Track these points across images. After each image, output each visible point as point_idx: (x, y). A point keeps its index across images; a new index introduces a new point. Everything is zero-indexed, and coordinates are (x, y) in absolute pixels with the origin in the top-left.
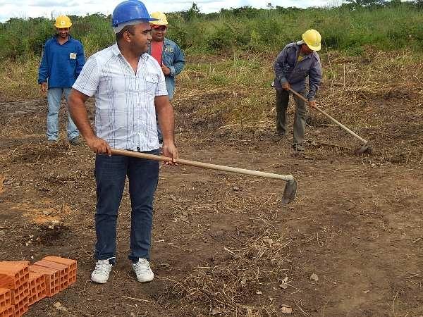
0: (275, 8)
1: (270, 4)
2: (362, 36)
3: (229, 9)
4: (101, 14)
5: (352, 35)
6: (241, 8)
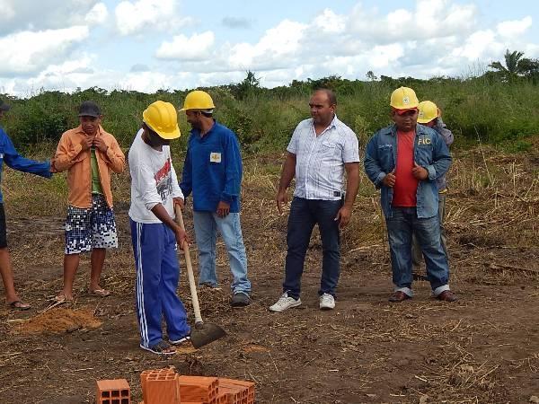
0: (379, 79)
1: (370, 73)
2: (526, 123)
3: (305, 80)
4: (101, 90)
5: (511, 120)
6: (325, 80)
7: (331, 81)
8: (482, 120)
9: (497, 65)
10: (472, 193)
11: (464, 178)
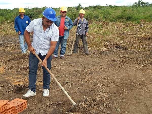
0: (109, 6)
2: (140, 16)
3: (92, 6)
5: (136, 16)
7: (98, 6)
8: (130, 16)
9: (136, 3)
10: (124, 33)
11: (122, 30)
